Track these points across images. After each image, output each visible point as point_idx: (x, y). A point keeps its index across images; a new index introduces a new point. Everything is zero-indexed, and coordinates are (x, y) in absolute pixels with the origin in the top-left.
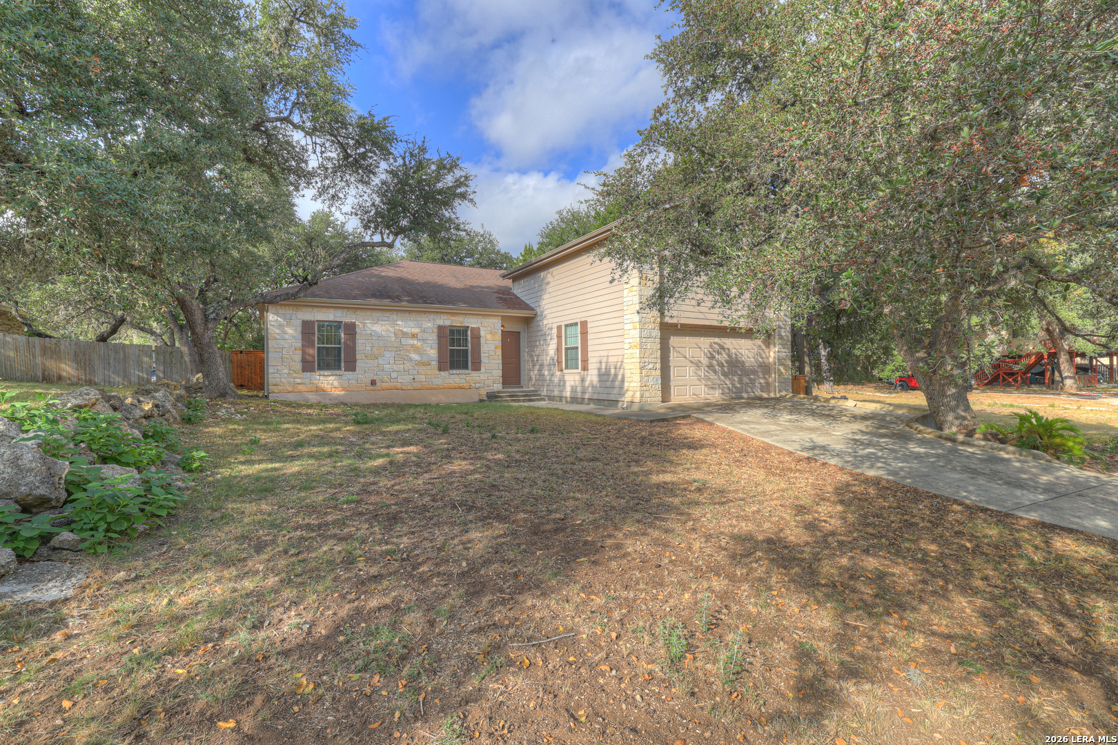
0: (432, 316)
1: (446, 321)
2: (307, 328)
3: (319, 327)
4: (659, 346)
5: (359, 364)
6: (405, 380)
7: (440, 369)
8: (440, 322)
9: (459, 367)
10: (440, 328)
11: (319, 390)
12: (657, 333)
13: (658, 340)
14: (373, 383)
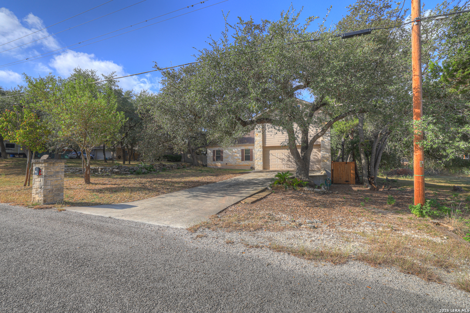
0: (240, 147)
1: (244, 148)
2: (214, 152)
3: (217, 152)
4: (262, 153)
5: (224, 159)
6: (233, 163)
7: (242, 161)
8: (242, 148)
9: (247, 160)
10: (242, 150)
11: (216, 165)
12: (261, 149)
13: (262, 152)
14: (227, 164)
